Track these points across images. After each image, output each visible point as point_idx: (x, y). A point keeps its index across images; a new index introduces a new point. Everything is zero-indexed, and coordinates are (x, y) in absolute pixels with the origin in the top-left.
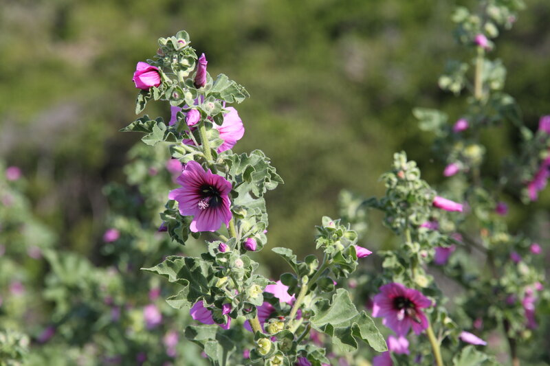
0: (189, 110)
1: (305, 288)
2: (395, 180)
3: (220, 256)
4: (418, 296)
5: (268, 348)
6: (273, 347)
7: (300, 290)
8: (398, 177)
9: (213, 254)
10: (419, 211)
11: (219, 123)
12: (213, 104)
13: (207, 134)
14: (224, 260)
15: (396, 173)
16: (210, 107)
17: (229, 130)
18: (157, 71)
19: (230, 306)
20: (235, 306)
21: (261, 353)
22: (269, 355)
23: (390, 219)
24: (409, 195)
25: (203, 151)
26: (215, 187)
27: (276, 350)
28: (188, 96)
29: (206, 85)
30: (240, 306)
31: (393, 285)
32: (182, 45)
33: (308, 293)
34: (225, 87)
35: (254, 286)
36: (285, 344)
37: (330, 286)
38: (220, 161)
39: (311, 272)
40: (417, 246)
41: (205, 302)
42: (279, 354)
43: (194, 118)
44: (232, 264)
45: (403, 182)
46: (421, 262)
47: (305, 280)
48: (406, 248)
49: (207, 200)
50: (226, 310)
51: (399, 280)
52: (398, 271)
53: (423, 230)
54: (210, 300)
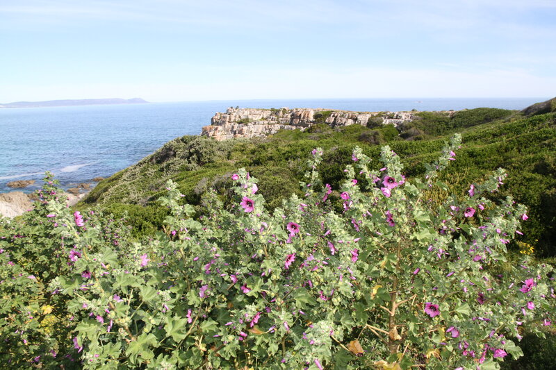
17: (254, 189)
34: (253, 179)
42: (264, 239)
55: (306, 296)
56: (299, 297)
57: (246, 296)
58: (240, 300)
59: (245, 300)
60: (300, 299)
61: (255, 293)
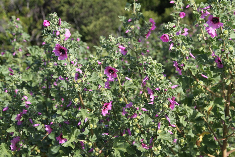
0: (57, 31)
1: (86, 71)
2: (109, 41)
3: (65, 66)
4: (115, 69)
5: (77, 86)
6: (78, 86)
7: (85, 71)
8: (110, 41)
9: (63, 66)
10: (115, 49)
11: (65, 34)
12: (63, 29)
13: (62, 36)
14: (66, 67)
15: (109, 40)
16: (62, 30)
17: (67, 35)
18: (49, 22)
19: (67, 77)
20: (69, 77)
21: (75, 87)
22: (77, 88)
23: (108, 51)
24: (112, 45)
25: (61, 40)
26: (63, 50)
27: (79, 87)
28: (57, 28)
29: (61, 25)
30: (70, 77)
31: (109, 67)
32: (55, 16)
33: (87, 72)
34: (66, 25)
35: (73, 73)
36: (81, 85)
37: (92, 70)
38: (65, 43)
39: (88, 67)
40: (115, 57)
41: (62, 77)
42: (80, 87)
43: (58, 33)
44: (68, 68)
45: (111, 42)
46: (115, 61)
47: (86, 69)
48: (112, 58)
49: (62, 52)
50: (67, 78)
51: (110, 66)
52: (110, 63)
53: (116, 53)
54: (63, 76)
55: (125, 145)
56: (117, 147)
57: (62, 148)
58: (56, 152)
59: (61, 151)
60: (119, 148)
61: (72, 143)
